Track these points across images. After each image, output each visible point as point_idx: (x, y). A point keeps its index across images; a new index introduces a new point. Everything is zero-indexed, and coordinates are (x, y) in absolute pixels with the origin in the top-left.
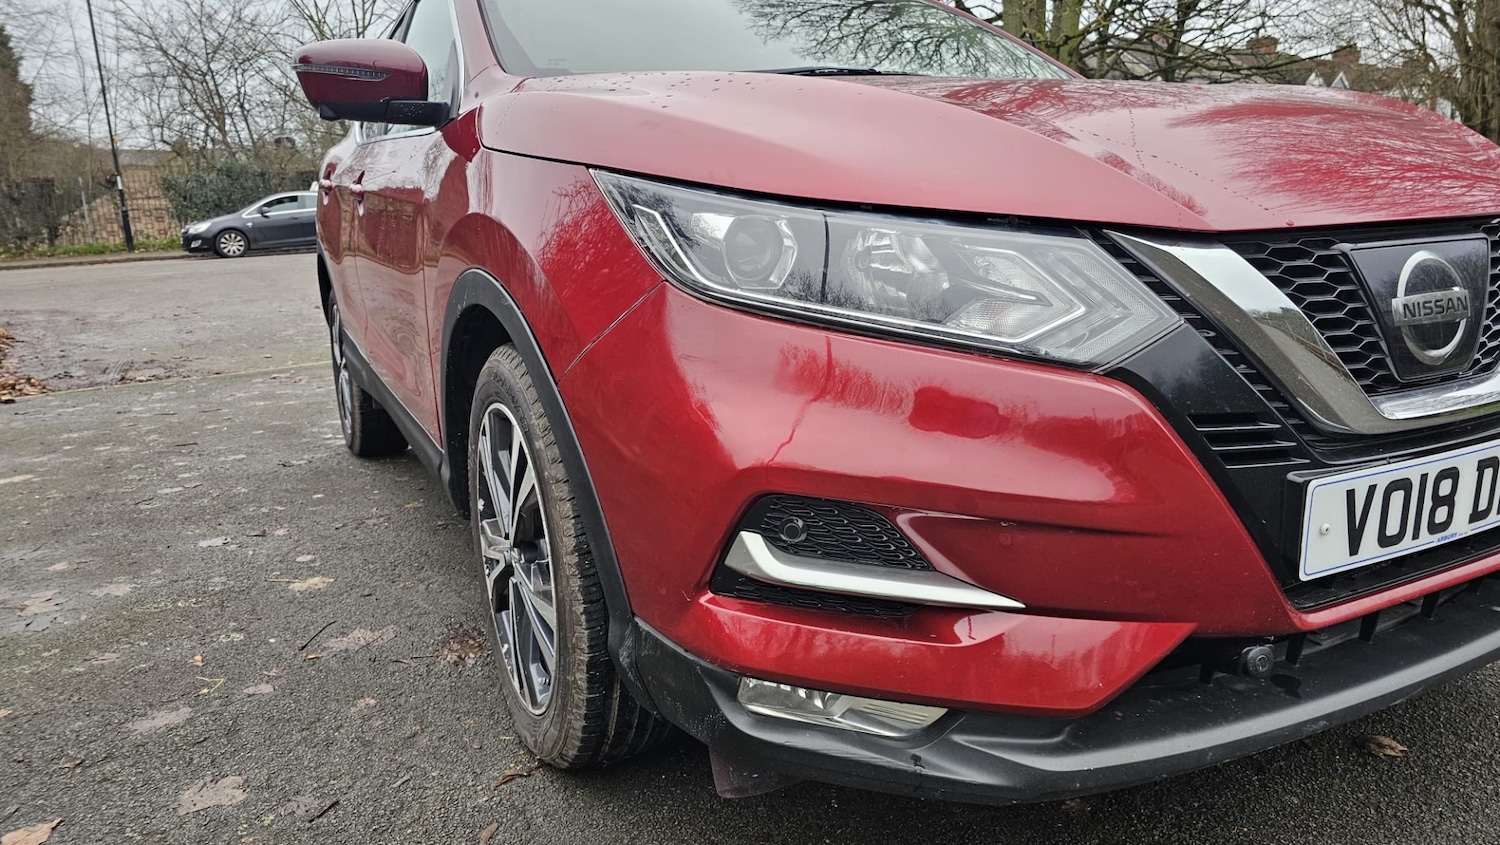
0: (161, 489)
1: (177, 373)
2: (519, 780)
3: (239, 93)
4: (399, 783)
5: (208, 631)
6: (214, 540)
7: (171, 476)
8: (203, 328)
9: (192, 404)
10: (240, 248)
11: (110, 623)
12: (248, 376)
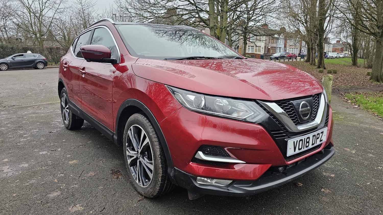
0: (21, 139)
2: (141, 201)
3: (4, 25)
4: (116, 203)
5: (54, 174)
6: (43, 152)
7: (21, 136)
8: (3, 92)
9: (14, 115)
10: (6, 69)
11: (28, 173)
12: (26, 107)
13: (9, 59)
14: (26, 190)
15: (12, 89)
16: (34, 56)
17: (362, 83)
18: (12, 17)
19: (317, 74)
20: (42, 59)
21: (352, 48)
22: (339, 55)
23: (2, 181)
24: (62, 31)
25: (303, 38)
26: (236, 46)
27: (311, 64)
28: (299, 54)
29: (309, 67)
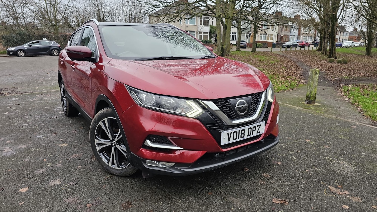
0: (24, 124)
1: (15, 92)
3: (22, 12)
4: (88, 179)
5: (45, 155)
6: (40, 136)
7: (25, 121)
8: (18, 79)
9: (23, 102)
10: (23, 55)
11: (24, 153)
12: (35, 94)
13: (26, 46)
14: (20, 166)
15: (26, 76)
16: (50, 43)
17: (368, 74)
18: (29, 5)
19: (326, 64)
20: (56, 46)
21: (366, 37)
22: (354, 44)
23: (2, 159)
24: (77, 18)
25: (316, 26)
26: (248, 33)
27: (323, 53)
28: (313, 42)
29: (320, 56)
